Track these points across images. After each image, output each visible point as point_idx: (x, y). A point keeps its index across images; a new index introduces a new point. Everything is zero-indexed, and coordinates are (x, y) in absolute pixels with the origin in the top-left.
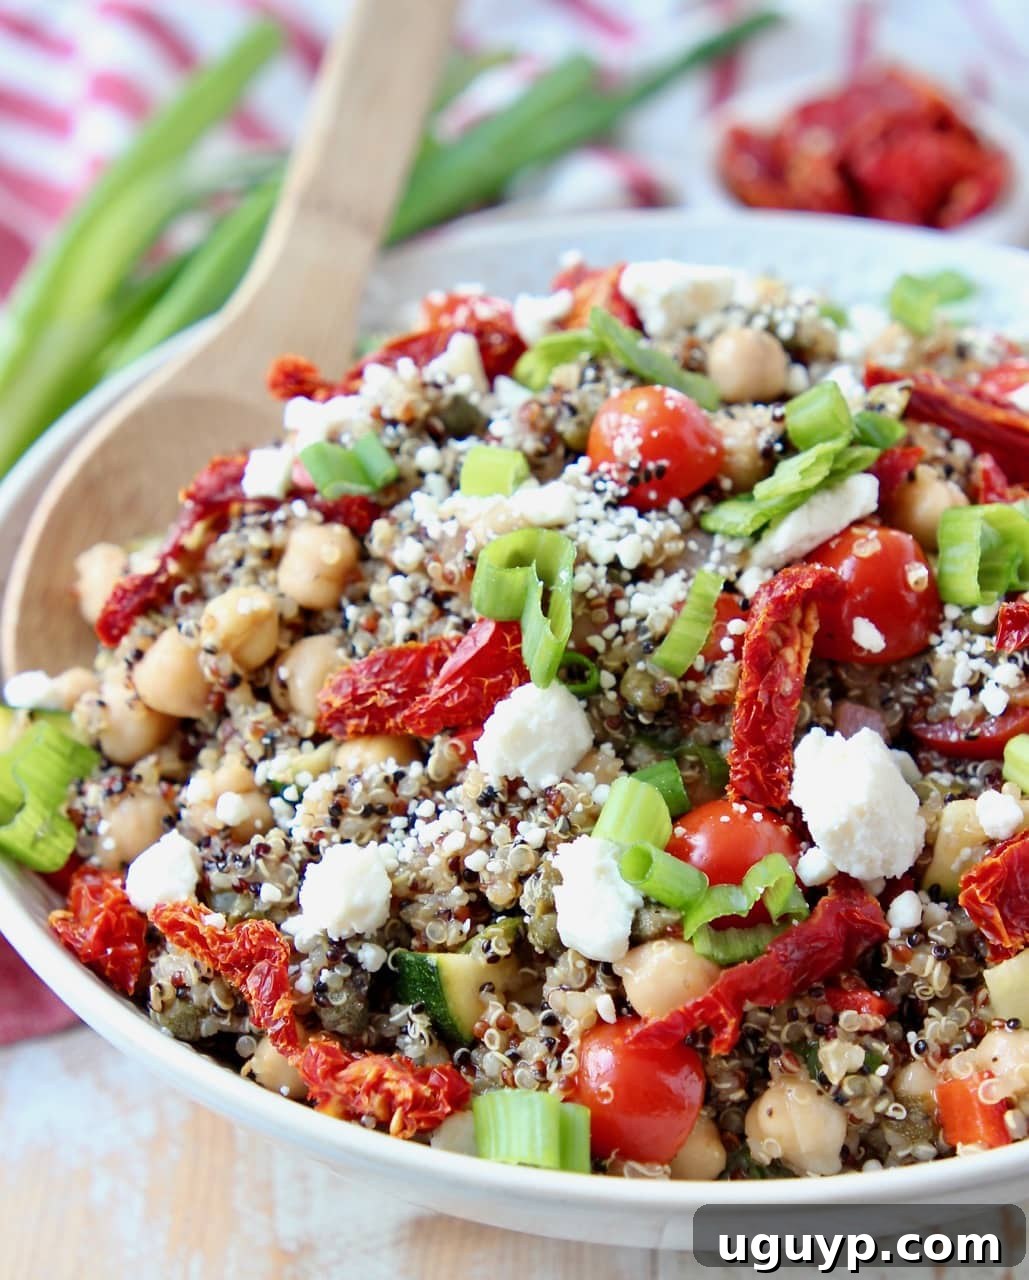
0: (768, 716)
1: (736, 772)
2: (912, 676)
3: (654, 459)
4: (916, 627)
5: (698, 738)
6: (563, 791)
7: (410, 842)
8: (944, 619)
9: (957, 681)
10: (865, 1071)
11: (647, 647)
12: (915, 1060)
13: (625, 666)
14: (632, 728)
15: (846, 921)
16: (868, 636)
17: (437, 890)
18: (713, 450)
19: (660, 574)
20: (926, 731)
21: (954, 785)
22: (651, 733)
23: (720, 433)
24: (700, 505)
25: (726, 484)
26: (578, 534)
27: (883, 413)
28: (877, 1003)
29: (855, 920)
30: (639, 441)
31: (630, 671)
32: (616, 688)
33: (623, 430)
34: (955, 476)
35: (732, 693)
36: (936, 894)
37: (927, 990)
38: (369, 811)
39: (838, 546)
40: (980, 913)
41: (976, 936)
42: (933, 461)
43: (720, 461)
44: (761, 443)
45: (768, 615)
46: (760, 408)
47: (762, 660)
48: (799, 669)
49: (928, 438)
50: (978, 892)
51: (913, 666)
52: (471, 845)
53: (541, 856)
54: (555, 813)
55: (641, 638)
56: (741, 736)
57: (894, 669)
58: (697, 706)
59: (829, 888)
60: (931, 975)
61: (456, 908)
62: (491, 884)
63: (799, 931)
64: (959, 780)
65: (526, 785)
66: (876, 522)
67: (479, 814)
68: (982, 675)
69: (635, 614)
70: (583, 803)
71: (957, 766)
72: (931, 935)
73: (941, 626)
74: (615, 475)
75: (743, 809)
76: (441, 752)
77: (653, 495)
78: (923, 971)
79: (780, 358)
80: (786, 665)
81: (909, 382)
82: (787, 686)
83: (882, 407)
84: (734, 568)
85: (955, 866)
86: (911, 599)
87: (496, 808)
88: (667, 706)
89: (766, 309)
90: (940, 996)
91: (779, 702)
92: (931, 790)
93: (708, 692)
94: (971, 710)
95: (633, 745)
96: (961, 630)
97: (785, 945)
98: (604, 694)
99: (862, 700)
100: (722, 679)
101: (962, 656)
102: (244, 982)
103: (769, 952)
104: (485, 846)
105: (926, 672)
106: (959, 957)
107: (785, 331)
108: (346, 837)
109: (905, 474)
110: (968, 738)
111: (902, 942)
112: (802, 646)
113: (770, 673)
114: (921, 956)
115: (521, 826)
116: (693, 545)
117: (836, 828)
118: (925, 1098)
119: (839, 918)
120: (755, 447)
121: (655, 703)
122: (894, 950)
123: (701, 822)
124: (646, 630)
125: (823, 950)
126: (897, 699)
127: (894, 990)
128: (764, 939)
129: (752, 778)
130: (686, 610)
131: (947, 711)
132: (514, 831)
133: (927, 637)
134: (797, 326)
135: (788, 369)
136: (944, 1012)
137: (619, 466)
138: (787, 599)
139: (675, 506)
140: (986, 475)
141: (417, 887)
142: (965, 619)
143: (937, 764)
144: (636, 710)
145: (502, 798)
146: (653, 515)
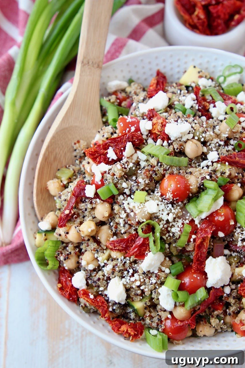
32: (169, 248)
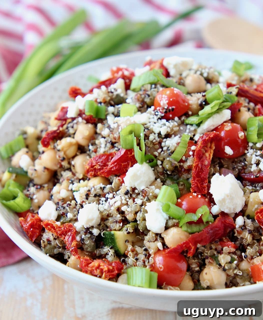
0: (201, 170)
1: (193, 185)
2: (241, 161)
3: (171, 106)
4: (241, 149)
5: (183, 177)
6: (147, 190)
7: (107, 204)
8: (249, 146)
9: (253, 162)
10: (231, 262)
11: (170, 154)
12: (244, 260)
13: (164, 159)
14: (166, 175)
15: (224, 223)
16: (229, 151)
17: (114, 216)
18: (186, 104)
19: (173, 136)
20: (245, 176)
21: (252, 189)
22: (171, 177)
23: (188, 100)
24: (183, 118)
25: (190, 113)
26: (150, 126)
27: (231, 94)
28: (233, 245)
29: (226, 223)
30: (167, 101)
31: (165, 160)
32: (162, 165)
33: (163, 99)
34: (250, 111)
35: (192, 166)
36: (249, 217)
37: (246, 242)
38: (95, 196)
39: (220, 128)
40: (261, 221)
41: (259, 228)
42: (245, 107)
43: (188, 107)
44: (199, 102)
45: (201, 144)
46: (199, 94)
47: (200, 156)
48: (210, 158)
49: (243, 101)
50: (260, 215)
51: (241, 159)
52: (122, 205)
53: (141, 207)
54: (145, 196)
55: (168, 152)
56: (194, 176)
57: (236, 160)
58: (183, 169)
59: (219, 215)
60: (247, 238)
61: (118, 220)
62: (128, 214)
63: (212, 225)
64: (254, 188)
65: (137, 189)
66: (230, 122)
67: (125, 197)
68: (259, 161)
69: (167, 146)
70: (152, 193)
71: (253, 185)
72: (247, 227)
73: (248, 148)
74: (161, 110)
75: (195, 194)
76: (116, 181)
77: (171, 116)
78: (245, 237)
79: (204, 82)
80: (206, 157)
81: (238, 86)
82: (206, 163)
83: (231, 93)
84: (193, 134)
85: (253, 210)
86: (240, 141)
87: (129, 195)
88: (175, 169)
89: (200, 69)
90: (250, 243)
91: (204, 167)
92: (247, 190)
93: (186, 165)
94: (257, 170)
95: (166, 180)
96: (253, 149)
97: (208, 229)
98: (158, 166)
99: (228, 168)
100: (190, 162)
101: (254, 156)
102: (64, 238)
103: (203, 231)
104: (126, 205)
105: (244, 160)
106: (255, 234)
107: (205, 75)
108: (90, 202)
109: (238, 110)
110: (256, 177)
111: (239, 229)
112: (210, 153)
113: (202, 159)
114: (244, 233)
115: (136, 200)
116: (181, 128)
117: (221, 200)
118: (247, 270)
119: (222, 222)
120: (198, 103)
121: (172, 168)
122: (237, 231)
123: (185, 198)
124: (169, 150)
125: (218, 231)
126: (237, 168)
127: (238, 242)
128: (202, 227)
129: (197, 186)
130: (180, 145)
131: (251, 170)
132: (134, 201)
133: (244, 151)
134: (208, 73)
135: (206, 85)
136: (252, 248)
137: (162, 108)
138: (206, 140)
139: (176, 119)
140: (259, 109)
141: (109, 216)
142: (254, 146)
143: (248, 184)
144: (167, 170)
145: (131, 193)
146: (170, 121)
